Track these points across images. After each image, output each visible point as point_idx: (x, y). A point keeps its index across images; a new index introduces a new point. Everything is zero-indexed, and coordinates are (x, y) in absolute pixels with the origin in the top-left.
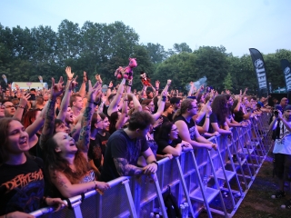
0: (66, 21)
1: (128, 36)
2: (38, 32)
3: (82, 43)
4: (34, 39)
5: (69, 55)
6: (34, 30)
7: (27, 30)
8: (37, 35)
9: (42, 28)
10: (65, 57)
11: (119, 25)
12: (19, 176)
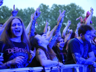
0: (42, 4)
1: (78, 11)
2: (27, 11)
3: (51, 16)
4: (24, 15)
5: (43, 23)
6: (25, 10)
7: (21, 10)
8: (27, 12)
9: (29, 9)
10: (41, 25)
11: (73, 5)
12: (16, 48)
